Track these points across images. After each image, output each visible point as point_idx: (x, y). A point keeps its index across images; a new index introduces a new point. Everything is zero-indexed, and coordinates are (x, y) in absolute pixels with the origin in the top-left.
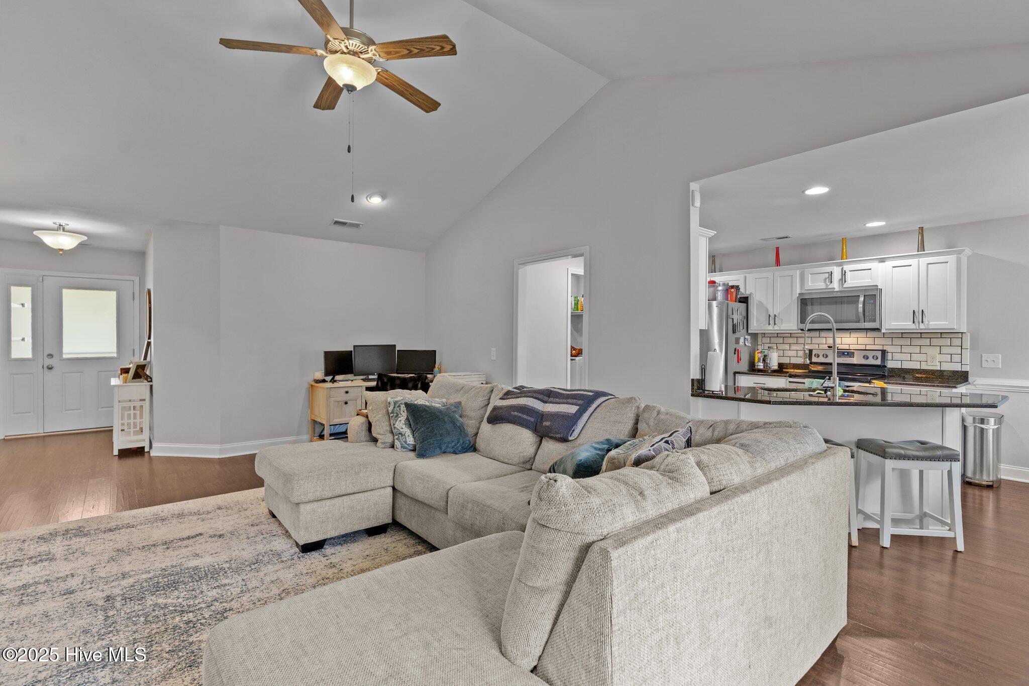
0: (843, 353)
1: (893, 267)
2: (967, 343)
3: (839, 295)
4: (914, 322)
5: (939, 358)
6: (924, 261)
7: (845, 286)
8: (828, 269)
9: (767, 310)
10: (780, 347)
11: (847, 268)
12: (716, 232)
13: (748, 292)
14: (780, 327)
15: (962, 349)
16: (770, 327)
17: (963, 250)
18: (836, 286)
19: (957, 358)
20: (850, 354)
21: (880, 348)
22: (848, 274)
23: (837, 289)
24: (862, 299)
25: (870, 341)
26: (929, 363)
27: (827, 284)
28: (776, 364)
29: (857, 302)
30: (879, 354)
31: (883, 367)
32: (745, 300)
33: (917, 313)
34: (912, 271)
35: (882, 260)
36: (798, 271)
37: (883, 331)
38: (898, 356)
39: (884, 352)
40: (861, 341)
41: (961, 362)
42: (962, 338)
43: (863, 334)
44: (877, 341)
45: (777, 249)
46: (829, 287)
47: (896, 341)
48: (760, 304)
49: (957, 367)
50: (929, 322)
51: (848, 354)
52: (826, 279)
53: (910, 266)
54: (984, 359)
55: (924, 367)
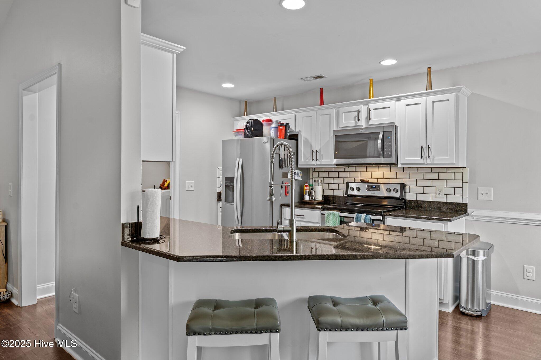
0: (372, 186)
1: (407, 105)
2: (467, 177)
3: (364, 131)
4: (422, 157)
5: (445, 191)
6: (431, 98)
7: (370, 124)
8: (356, 108)
9: (311, 146)
10: (326, 180)
11: (372, 106)
12: (185, 48)
13: (297, 130)
14: (321, 162)
15: (462, 182)
16: (314, 162)
17: (461, 88)
18: (363, 123)
19: (459, 191)
20: (376, 187)
21: (400, 181)
22: (372, 112)
23: (364, 126)
24: (381, 135)
25: (392, 175)
26: (438, 196)
27: (356, 122)
28: (321, 196)
29: (377, 138)
30: (398, 187)
31: (401, 199)
32: (294, 137)
33: (424, 149)
34: (420, 108)
35: (398, 99)
36: (335, 110)
37: (399, 166)
38: (414, 189)
39: (403, 186)
40: (387, 175)
41: (462, 195)
42: (463, 172)
43: (386, 169)
44: (399, 175)
45: (322, 90)
46: (358, 125)
47: (413, 176)
48: (307, 141)
49: (457, 200)
50: (434, 157)
51: (375, 187)
52: (355, 117)
53: (420, 104)
54: (479, 192)
55: (434, 199)
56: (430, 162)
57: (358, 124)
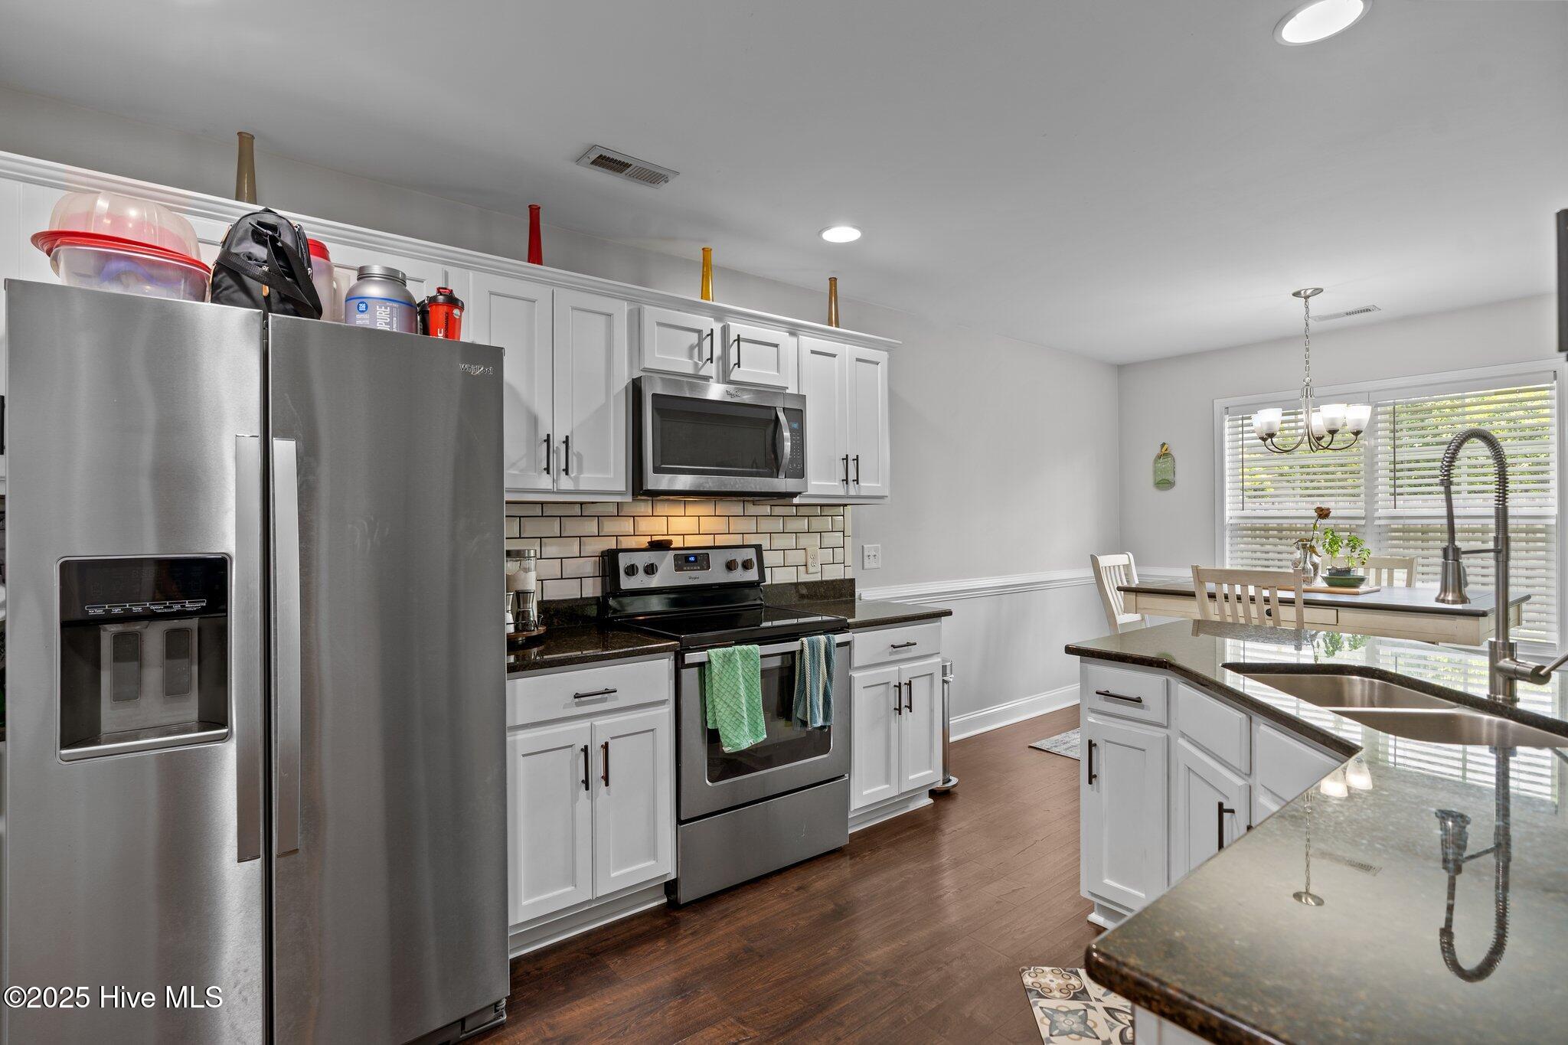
0: (686, 559)
2: (850, 525)
5: (821, 556)
6: (856, 351)
7: (732, 377)
11: (735, 328)
15: (844, 535)
16: (545, 482)
19: (839, 554)
20: (700, 559)
21: (745, 539)
24: (782, 417)
25: (720, 523)
26: (809, 569)
27: (696, 364)
30: (751, 554)
35: (796, 330)
36: (625, 305)
39: (760, 551)
41: (845, 562)
42: (843, 515)
44: (735, 524)
45: (534, 212)
49: (834, 573)
51: (696, 561)
52: (692, 348)
53: (834, 356)
54: (866, 554)
55: (804, 578)
56: (855, 494)
57: (702, 370)
